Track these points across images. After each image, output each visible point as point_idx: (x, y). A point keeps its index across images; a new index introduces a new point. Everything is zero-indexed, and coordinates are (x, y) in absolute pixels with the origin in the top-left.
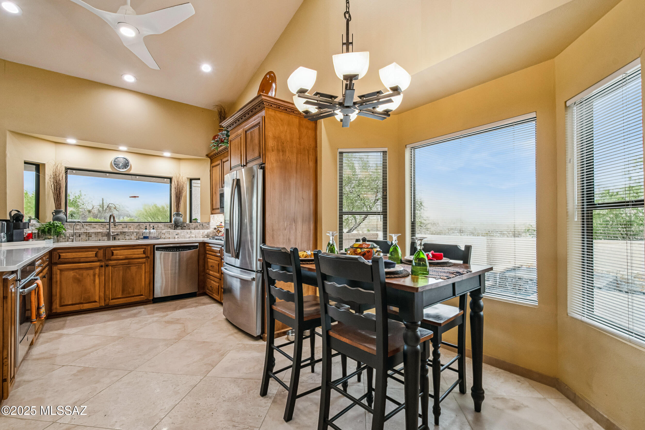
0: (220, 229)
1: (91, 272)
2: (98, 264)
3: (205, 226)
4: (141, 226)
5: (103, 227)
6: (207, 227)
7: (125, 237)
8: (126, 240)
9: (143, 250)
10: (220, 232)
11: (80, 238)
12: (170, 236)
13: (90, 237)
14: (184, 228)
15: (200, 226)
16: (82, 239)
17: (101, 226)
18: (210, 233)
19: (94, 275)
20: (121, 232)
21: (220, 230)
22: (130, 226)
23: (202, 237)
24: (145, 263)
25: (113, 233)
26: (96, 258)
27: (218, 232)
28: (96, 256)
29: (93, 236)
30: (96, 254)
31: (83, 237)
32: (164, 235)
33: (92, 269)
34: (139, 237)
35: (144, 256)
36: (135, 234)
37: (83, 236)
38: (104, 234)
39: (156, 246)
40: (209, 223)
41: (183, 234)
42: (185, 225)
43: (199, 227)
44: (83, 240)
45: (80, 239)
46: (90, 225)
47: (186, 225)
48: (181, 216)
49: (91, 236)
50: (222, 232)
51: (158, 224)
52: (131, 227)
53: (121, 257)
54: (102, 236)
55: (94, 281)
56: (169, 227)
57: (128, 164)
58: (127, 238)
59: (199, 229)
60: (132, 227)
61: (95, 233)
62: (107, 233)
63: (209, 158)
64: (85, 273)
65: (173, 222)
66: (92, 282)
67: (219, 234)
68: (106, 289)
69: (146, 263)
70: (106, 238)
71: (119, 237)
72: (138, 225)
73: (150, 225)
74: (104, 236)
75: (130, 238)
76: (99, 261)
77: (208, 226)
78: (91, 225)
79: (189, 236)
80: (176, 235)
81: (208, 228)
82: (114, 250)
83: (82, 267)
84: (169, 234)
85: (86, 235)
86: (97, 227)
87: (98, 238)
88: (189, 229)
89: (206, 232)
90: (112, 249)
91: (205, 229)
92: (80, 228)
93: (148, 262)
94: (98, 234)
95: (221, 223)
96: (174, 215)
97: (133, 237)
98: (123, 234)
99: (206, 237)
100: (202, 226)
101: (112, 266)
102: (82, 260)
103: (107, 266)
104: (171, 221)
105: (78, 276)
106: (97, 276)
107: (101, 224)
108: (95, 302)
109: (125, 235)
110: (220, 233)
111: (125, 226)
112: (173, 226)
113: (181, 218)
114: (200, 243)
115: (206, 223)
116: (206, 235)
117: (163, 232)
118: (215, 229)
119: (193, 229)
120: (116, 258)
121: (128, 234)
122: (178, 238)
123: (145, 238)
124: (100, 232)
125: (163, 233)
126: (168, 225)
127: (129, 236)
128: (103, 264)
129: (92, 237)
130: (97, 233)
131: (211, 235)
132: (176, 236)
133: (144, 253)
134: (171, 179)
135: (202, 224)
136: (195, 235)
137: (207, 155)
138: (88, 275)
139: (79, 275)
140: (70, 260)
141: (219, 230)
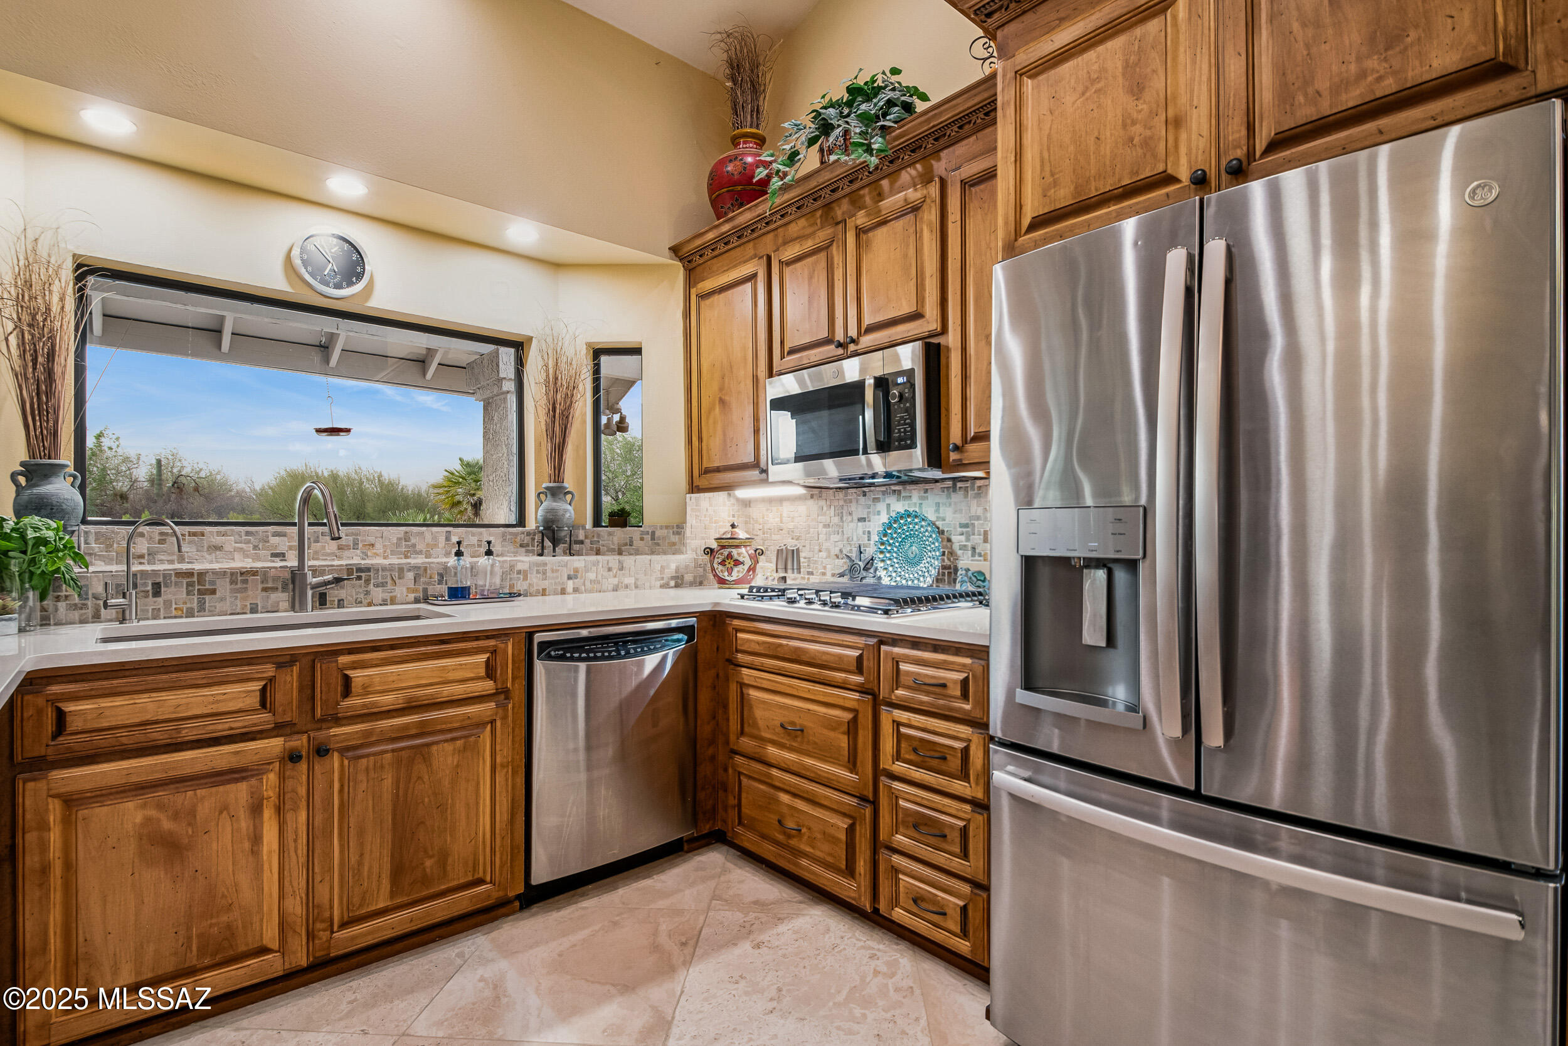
0: (735, 552)
1: (240, 792)
2: (275, 744)
3: (664, 538)
4: (413, 541)
5: (255, 547)
6: (674, 544)
7: (367, 593)
8: (370, 604)
9: (482, 658)
10: (737, 563)
11: (160, 600)
12: (545, 584)
13: (207, 597)
14: (576, 547)
15: (642, 539)
16: (168, 604)
17: (249, 542)
18: (687, 567)
19: (256, 809)
20: (350, 571)
21: (736, 556)
22: (371, 539)
23: (658, 583)
24: (493, 722)
25: (315, 571)
26: (265, 716)
27: (729, 563)
28: (263, 704)
29: (224, 588)
30: (263, 691)
31: (175, 594)
32: (525, 579)
33: (243, 779)
34: (425, 590)
35: (488, 686)
36: (410, 575)
37: (173, 589)
38: (275, 579)
39: (539, 637)
40: (679, 528)
41: (592, 576)
42: (581, 537)
43: (637, 543)
44: (174, 613)
45: (161, 606)
46: (195, 534)
47: (586, 537)
48: (569, 497)
49: (213, 592)
50: (742, 563)
51: (481, 534)
52: (373, 545)
53: (387, 700)
54: (265, 590)
55: (256, 839)
56: (521, 546)
57: (359, 269)
58: (378, 594)
59: (638, 552)
60: (378, 546)
61: (232, 574)
62: (288, 575)
63: (681, 260)
64: (207, 800)
65: (532, 524)
66: (247, 845)
67: (730, 574)
68: (318, 878)
69: (498, 723)
70: (281, 598)
71: (342, 593)
72: (402, 535)
73: (448, 539)
74: (275, 589)
75: (387, 596)
76: (279, 729)
77: (675, 539)
78: (203, 535)
79: (615, 581)
80: (569, 578)
81: (675, 548)
82: (355, 666)
83: (188, 771)
84: (544, 573)
85: (189, 584)
86: (227, 548)
87: (244, 599)
88: (598, 553)
89: (673, 563)
90: (343, 659)
91: (665, 553)
92: (148, 549)
93: (504, 718)
94: (245, 582)
95: (733, 526)
96: (542, 497)
97: (400, 591)
98: (359, 578)
99: (672, 583)
100: (653, 538)
101: (343, 751)
102: (189, 732)
103: (322, 751)
104: (521, 521)
105: (167, 825)
106: (268, 813)
107: (248, 533)
108: (264, 950)
109: (368, 581)
110: (736, 569)
111: (351, 538)
112: (533, 539)
113: (569, 507)
114: (701, 615)
115: (667, 527)
116: (672, 578)
117: (520, 567)
118: (710, 551)
119: (611, 551)
120: (364, 706)
121: (380, 580)
122: (576, 590)
123: (458, 594)
124: (254, 572)
125: (519, 572)
126: (516, 535)
127: (383, 585)
128: (300, 742)
129: (218, 594)
130: (242, 574)
131: (688, 577)
132: (570, 585)
133: (490, 672)
134: (519, 346)
135: (653, 533)
136: (637, 579)
137: (675, 250)
138: (221, 812)
139: (175, 816)
140: (126, 738)
141: (730, 556)
